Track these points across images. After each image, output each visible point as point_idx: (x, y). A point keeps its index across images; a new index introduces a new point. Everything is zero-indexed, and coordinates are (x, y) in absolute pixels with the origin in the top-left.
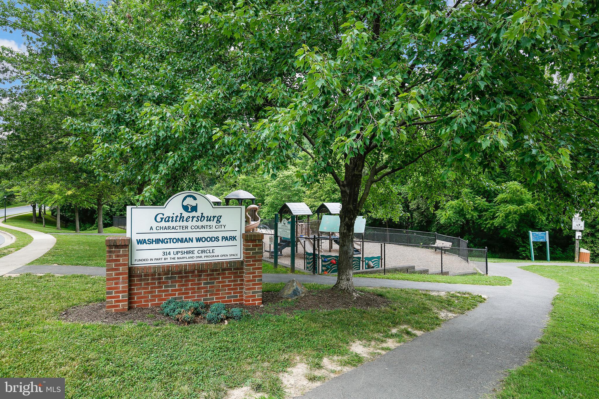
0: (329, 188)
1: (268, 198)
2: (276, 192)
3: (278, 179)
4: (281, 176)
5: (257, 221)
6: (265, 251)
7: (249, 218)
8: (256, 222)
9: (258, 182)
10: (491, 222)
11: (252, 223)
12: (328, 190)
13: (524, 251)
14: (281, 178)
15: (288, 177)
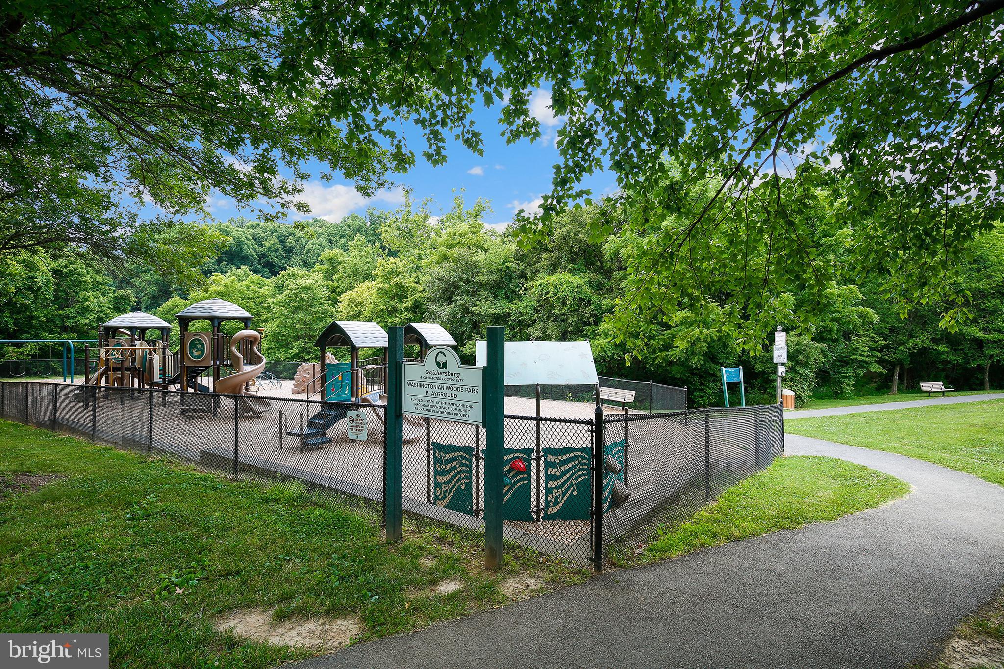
0: (383, 307)
1: (269, 325)
2: (284, 315)
3: (287, 292)
4: (294, 287)
5: (256, 364)
6: (288, 434)
7: (238, 358)
8: (254, 367)
9: (249, 299)
10: (663, 354)
11: (247, 368)
12: (382, 310)
13: (700, 397)
14: (292, 289)
15: (306, 289)
